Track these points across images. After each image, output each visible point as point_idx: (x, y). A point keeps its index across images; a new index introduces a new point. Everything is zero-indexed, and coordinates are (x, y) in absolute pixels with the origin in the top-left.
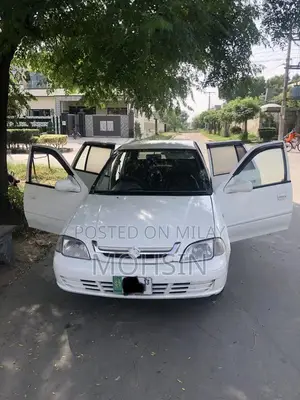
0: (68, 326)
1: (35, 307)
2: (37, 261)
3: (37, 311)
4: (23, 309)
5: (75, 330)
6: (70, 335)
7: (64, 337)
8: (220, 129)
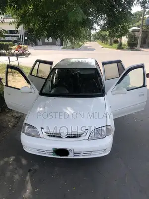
0: (30, 171)
1: (12, 158)
2: (14, 127)
3: (14, 160)
4: (6, 159)
5: (33, 173)
6: (31, 176)
7: (28, 178)
8: (107, 41)
